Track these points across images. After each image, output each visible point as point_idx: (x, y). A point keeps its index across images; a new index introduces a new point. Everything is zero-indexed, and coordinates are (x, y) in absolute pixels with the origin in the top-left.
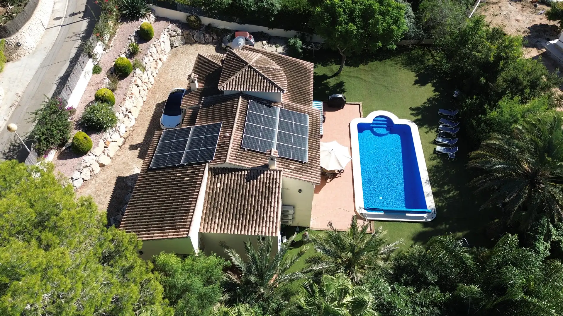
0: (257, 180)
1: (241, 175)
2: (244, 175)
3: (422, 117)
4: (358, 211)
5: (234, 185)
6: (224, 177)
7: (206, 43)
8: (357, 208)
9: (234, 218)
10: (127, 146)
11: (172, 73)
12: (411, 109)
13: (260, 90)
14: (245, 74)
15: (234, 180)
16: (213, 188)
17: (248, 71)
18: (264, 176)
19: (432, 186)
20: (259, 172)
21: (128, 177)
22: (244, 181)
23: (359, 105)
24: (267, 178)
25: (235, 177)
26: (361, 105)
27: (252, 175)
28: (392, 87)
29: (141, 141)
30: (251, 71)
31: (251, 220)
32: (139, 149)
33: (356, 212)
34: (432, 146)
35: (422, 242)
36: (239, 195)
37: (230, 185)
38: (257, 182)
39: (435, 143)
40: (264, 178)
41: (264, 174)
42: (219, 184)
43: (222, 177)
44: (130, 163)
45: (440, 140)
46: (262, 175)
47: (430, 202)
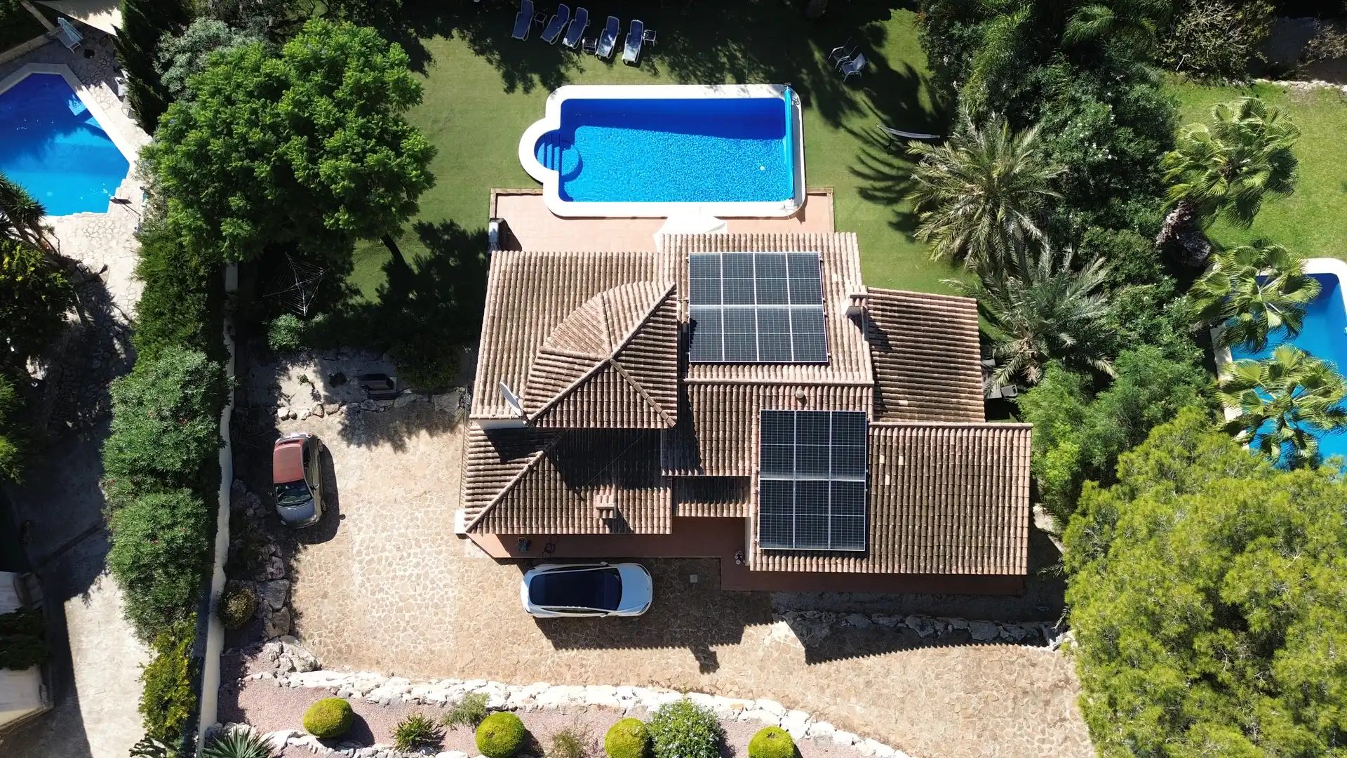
0: (887, 333)
1: (880, 362)
2: (880, 356)
3: (535, 72)
4: (791, 212)
5: (899, 375)
6: (889, 392)
7: (290, 575)
8: (784, 214)
9: (954, 371)
10: (705, 680)
11: (432, 641)
12: (511, 89)
13: (673, 335)
14: (635, 369)
15: (891, 374)
16: (910, 412)
17: (626, 361)
18: (879, 321)
19: (722, 82)
20: (872, 329)
21: (804, 643)
22: (890, 357)
23: (498, 195)
24: (882, 316)
25: (885, 374)
26: (499, 191)
27: (879, 342)
28: (435, 122)
29: (688, 651)
30: (627, 355)
31: (955, 342)
32: (712, 649)
33: (791, 217)
34: (618, 66)
35: (841, 115)
36: (917, 365)
37: (900, 381)
38: (891, 334)
39: (609, 61)
40: (882, 321)
41: (875, 320)
42: (901, 402)
43: (888, 398)
44: (760, 653)
45: (607, 49)
46: (879, 324)
47: (761, 91)
